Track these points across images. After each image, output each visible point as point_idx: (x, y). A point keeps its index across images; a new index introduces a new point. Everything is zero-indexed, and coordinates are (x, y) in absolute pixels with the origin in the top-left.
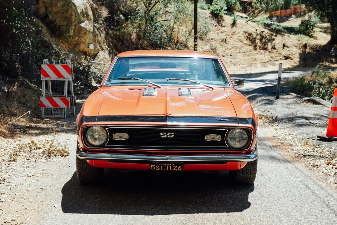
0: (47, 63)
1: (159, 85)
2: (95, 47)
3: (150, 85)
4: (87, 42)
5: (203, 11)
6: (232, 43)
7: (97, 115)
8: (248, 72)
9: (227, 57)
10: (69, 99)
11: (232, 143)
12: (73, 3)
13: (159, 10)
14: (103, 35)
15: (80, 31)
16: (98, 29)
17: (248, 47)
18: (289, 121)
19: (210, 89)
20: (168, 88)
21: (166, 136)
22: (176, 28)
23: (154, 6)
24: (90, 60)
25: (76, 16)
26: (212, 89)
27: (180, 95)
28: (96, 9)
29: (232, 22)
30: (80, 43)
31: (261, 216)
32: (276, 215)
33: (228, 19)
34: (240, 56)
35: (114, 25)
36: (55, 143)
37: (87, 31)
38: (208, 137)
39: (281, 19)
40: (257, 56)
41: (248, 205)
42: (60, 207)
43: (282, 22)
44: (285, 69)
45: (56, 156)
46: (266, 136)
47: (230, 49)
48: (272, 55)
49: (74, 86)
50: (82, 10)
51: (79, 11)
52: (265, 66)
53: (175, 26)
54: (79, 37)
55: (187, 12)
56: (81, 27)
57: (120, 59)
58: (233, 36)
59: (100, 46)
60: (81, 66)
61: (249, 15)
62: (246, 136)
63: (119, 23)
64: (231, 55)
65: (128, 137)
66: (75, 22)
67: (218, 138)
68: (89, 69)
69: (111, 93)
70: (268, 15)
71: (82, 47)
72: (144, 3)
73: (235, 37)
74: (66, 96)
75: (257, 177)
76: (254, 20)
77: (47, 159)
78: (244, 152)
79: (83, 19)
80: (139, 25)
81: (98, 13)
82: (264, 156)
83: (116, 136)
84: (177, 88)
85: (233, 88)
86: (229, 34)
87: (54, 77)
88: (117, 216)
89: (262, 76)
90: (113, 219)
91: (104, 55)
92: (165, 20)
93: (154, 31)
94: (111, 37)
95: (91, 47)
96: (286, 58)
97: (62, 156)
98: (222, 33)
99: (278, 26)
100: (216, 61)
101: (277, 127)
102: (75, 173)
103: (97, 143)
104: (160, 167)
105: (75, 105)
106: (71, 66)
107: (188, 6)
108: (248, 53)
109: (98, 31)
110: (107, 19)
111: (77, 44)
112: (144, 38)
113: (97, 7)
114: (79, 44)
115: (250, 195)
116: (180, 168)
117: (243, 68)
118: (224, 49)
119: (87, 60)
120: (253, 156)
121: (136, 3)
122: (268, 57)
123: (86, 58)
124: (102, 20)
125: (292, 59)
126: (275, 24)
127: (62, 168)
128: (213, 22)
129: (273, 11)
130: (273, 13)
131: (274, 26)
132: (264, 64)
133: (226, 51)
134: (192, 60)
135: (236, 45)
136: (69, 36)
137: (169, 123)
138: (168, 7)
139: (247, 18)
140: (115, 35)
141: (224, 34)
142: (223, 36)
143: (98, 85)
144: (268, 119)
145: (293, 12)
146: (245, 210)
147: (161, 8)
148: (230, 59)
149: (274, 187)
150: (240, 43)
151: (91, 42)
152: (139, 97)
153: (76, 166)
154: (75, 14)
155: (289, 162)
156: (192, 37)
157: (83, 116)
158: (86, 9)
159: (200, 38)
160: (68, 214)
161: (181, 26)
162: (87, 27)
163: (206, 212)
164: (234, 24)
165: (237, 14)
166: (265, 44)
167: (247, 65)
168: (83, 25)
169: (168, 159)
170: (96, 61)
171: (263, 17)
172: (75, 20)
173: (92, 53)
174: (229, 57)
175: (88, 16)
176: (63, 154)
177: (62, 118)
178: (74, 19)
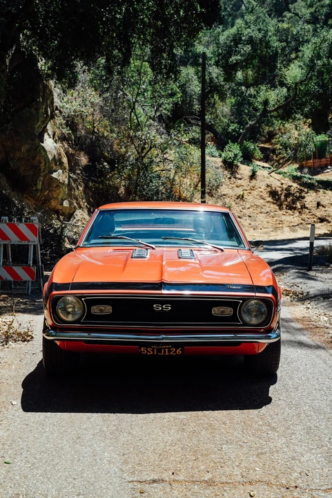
0: (6, 222)
1: (153, 246)
2: (71, 204)
3: (141, 245)
4: (60, 197)
5: (213, 159)
6: (250, 201)
7: (71, 282)
8: (272, 238)
9: (245, 218)
10: (34, 269)
11: (247, 319)
12: (42, 146)
13: (156, 157)
14: (81, 189)
15: (52, 184)
16: (75, 181)
17: (272, 206)
18: (324, 298)
19: (220, 251)
20: (165, 249)
21: (161, 308)
22: (178, 180)
23: (148, 151)
24: (64, 220)
25: (45, 164)
26: (222, 250)
27: (179, 258)
28: (73, 155)
29: (251, 174)
30: (51, 199)
31: (286, 414)
32: (305, 413)
33: (245, 170)
34: (261, 217)
35: (95, 176)
36: (15, 325)
37: (60, 183)
38: (216, 311)
39: (314, 172)
40: (283, 218)
41: (268, 401)
42: (20, 405)
43: (315, 175)
44: (320, 235)
45: (16, 341)
46: (294, 316)
47: (249, 208)
48: (304, 216)
49: (41, 254)
50: (55, 156)
51: (50, 157)
52: (294, 231)
53: (176, 178)
54: (50, 191)
55: (192, 160)
56: (52, 178)
57: (101, 212)
58: (252, 192)
59: (77, 203)
60: (52, 228)
61: (272, 165)
62: (264, 309)
63: (102, 173)
64: (249, 216)
65: (111, 311)
66: (44, 171)
67: (229, 311)
68: (62, 232)
69: (90, 256)
70: (298, 166)
71: (53, 203)
72: (136, 148)
73: (255, 193)
74: (31, 265)
75: (281, 366)
76: (278, 171)
77: (3, 345)
78: (262, 330)
79: (54, 168)
80: (129, 175)
81: (76, 159)
82: (291, 341)
83: (95, 310)
84: (177, 249)
85: (250, 250)
86: (247, 188)
87: (14, 239)
88: (95, 415)
89: (291, 243)
90: (90, 418)
91: (81, 215)
92: (163, 170)
93: (149, 183)
94: (91, 191)
95: (66, 204)
96: (322, 220)
97: (24, 341)
98: (237, 187)
99: (310, 179)
100: (226, 215)
101: (309, 306)
102: (41, 362)
103: (70, 318)
104: (153, 351)
105: (43, 277)
106: (37, 225)
107: (193, 153)
108: (272, 214)
109: (74, 183)
110: (86, 168)
111: (47, 200)
112: (135, 192)
113: (73, 152)
114: (49, 201)
115: (272, 388)
116: (179, 351)
117: (266, 233)
118: (241, 208)
119: (60, 221)
120: (274, 336)
121: (125, 147)
122: (299, 218)
123: (58, 219)
124: (80, 170)
125: (329, 222)
126: (307, 177)
127: (23, 356)
128: (226, 172)
129: (304, 160)
130: (304, 163)
131: (306, 180)
132: (293, 228)
133: (243, 211)
134: (196, 214)
135: (256, 203)
136: (37, 190)
137: (165, 292)
138: (166, 152)
139: (269, 168)
140: (96, 188)
141: (240, 189)
142: (239, 191)
143: (73, 247)
144: (297, 296)
145: (329, 162)
146: (264, 407)
147: (158, 155)
148: (248, 221)
149: (303, 379)
150: (262, 201)
151: (65, 197)
152: (127, 260)
153: (42, 353)
154: (45, 161)
155: (324, 348)
156: (199, 190)
157: (53, 283)
158: (60, 154)
159: (209, 193)
160: (29, 414)
161: (184, 178)
162: (61, 178)
163: (213, 410)
164: (253, 176)
165: (258, 163)
166: (294, 202)
167: (271, 230)
168: (55, 175)
169: (163, 338)
170: (72, 221)
171: (291, 168)
172: (45, 169)
173: (67, 212)
174: (247, 218)
175: (61, 163)
176: (25, 337)
177: (25, 294)
178: (43, 168)
